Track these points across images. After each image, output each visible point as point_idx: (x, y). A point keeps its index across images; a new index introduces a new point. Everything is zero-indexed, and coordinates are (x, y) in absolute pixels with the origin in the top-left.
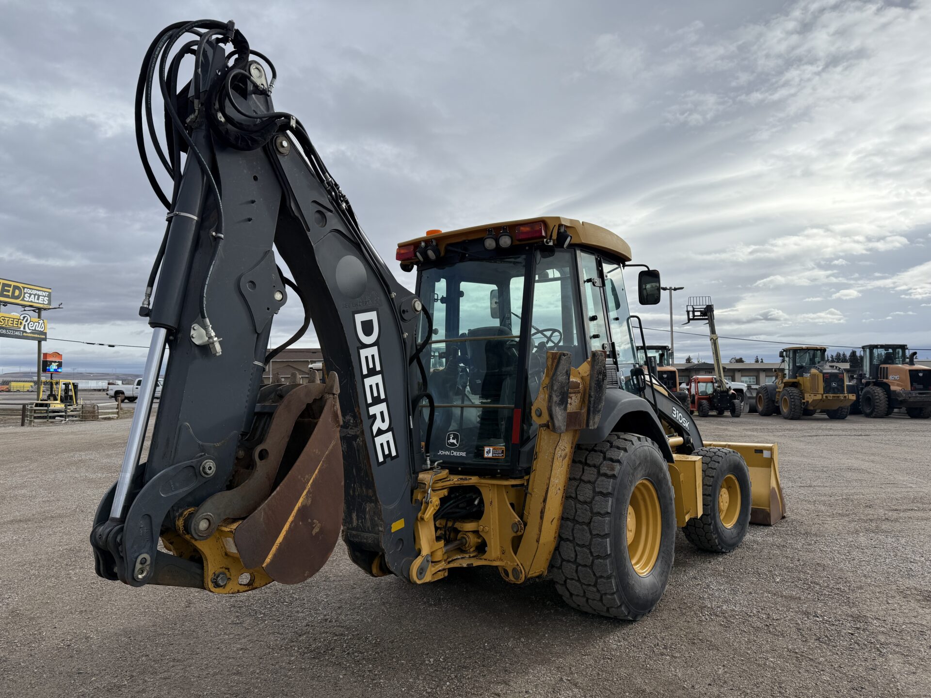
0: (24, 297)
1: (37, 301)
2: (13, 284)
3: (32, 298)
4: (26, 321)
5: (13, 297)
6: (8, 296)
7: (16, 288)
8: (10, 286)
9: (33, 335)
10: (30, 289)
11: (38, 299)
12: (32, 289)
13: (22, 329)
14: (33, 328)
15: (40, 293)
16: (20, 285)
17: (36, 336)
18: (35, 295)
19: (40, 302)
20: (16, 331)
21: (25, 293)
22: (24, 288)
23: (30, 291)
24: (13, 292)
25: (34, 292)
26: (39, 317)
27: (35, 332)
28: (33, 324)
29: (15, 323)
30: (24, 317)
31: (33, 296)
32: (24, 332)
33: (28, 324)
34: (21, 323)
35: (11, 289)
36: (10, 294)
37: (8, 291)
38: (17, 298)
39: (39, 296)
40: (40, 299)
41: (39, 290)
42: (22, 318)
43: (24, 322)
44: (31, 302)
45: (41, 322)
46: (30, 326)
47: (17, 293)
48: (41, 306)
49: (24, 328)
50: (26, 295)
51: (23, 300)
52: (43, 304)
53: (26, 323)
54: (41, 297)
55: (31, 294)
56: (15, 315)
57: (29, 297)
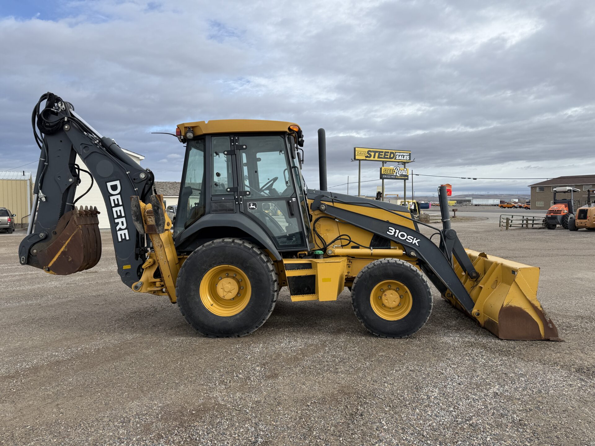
0: (396, 157)
1: (403, 159)
2: (390, 151)
3: (400, 158)
4: (397, 170)
5: (390, 158)
6: (387, 158)
7: (391, 153)
8: (388, 152)
9: (401, 177)
10: (399, 153)
11: (403, 158)
12: (400, 153)
13: (395, 174)
14: (401, 173)
15: (403, 154)
16: (394, 151)
17: (403, 177)
18: (402, 156)
19: (405, 159)
20: (392, 175)
21: (396, 155)
22: (396, 153)
23: (399, 154)
24: (390, 155)
25: (401, 154)
26: (405, 167)
27: (402, 175)
28: (401, 170)
29: (391, 171)
30: (396, 168)
31: (401, 156)
32: (396, 176)
33: (398, 172)
34: (394, 171)
35: (389, 154)
36: (388, 157)
37: (388, 155)
38: (392, 158)
39: (404, 156)
40: (405, 157)
41: (404, 153)
42: (395, 169)
43: (396, 171)
44: (400, 159)
45: (406, 169)
46: (399, 172)
47: (392, 155)
48: (405, 161)
49: (396, 174)
50: (397, 156)
51: (395, 159)
52: (407, 160)
53: (397, 171)
54: (405, 156)
55: (399, 156)
56: (392, 167)
57: (399, 157)
